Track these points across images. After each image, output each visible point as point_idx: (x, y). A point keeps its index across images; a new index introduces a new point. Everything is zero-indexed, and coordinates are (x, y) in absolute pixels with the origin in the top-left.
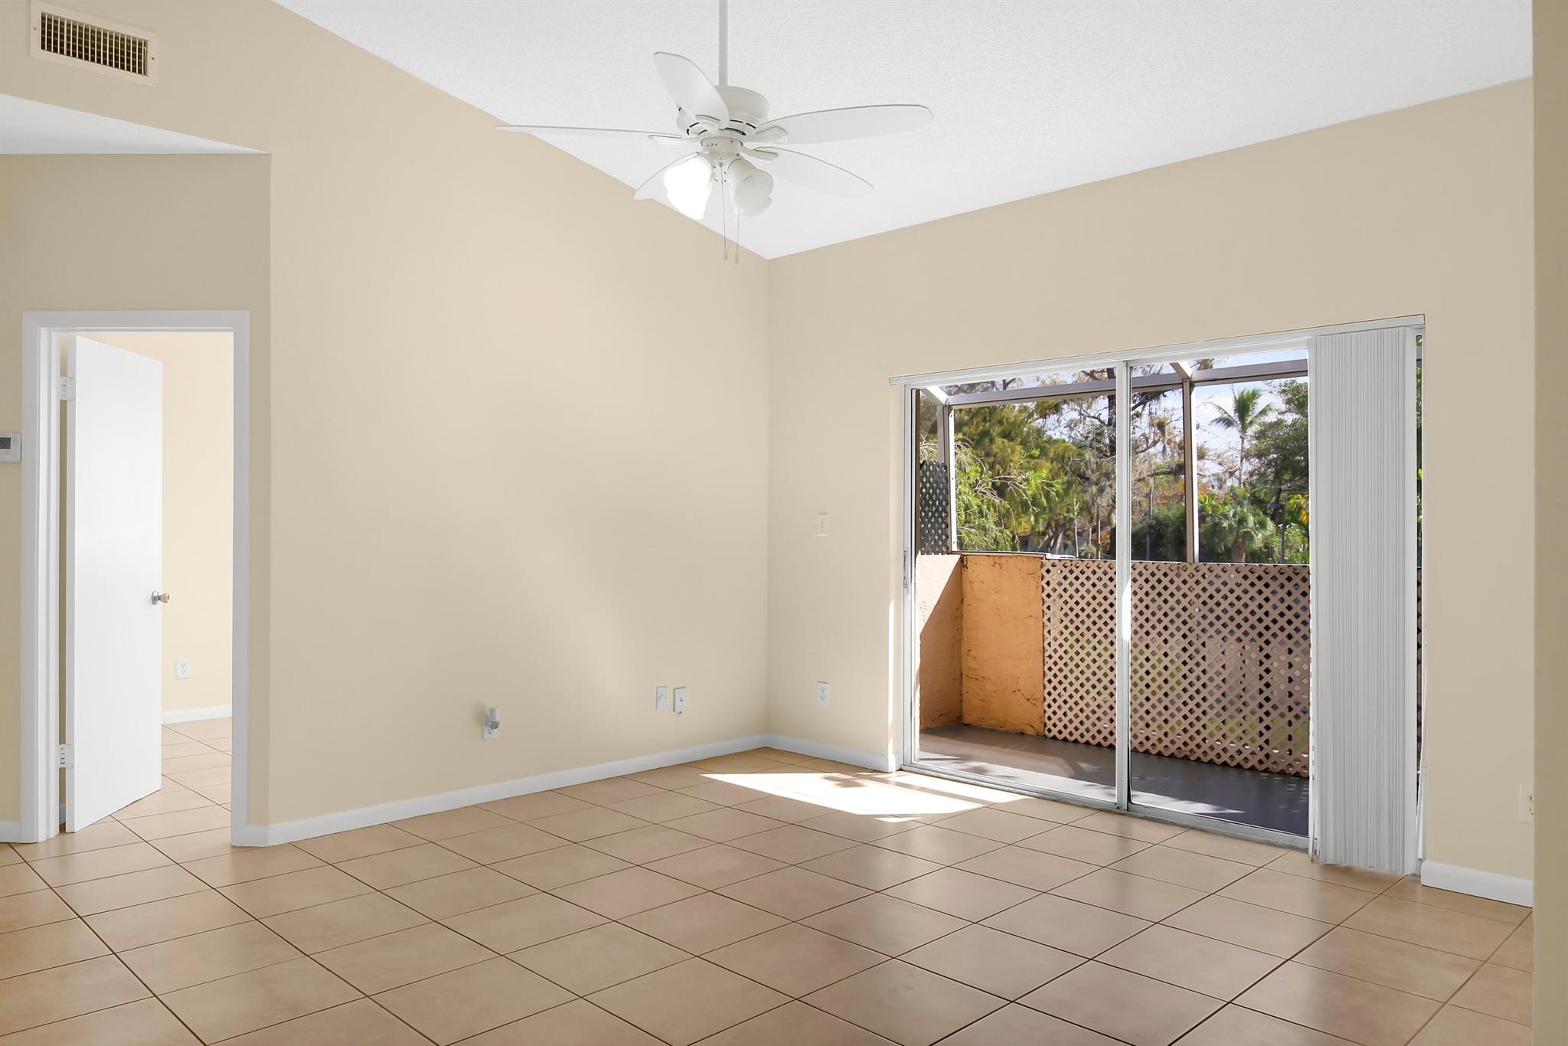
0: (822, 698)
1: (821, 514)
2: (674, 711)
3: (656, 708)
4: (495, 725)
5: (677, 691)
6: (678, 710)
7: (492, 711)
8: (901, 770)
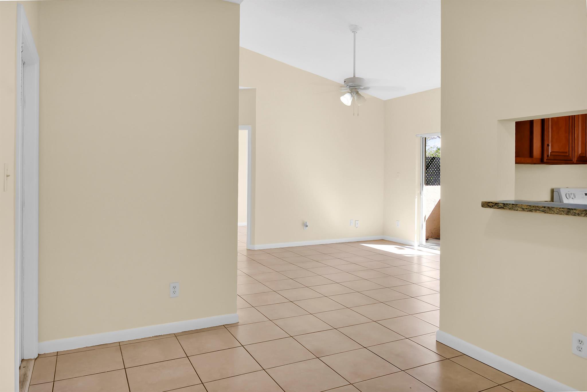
0: (398, 225)
1: (398, 173)
2: (355, 226)
3: (350, 225)
4: (307, 226)
5: (356, 221)
6: (356, 227)
7: (306, 222)
8: (419, 246)
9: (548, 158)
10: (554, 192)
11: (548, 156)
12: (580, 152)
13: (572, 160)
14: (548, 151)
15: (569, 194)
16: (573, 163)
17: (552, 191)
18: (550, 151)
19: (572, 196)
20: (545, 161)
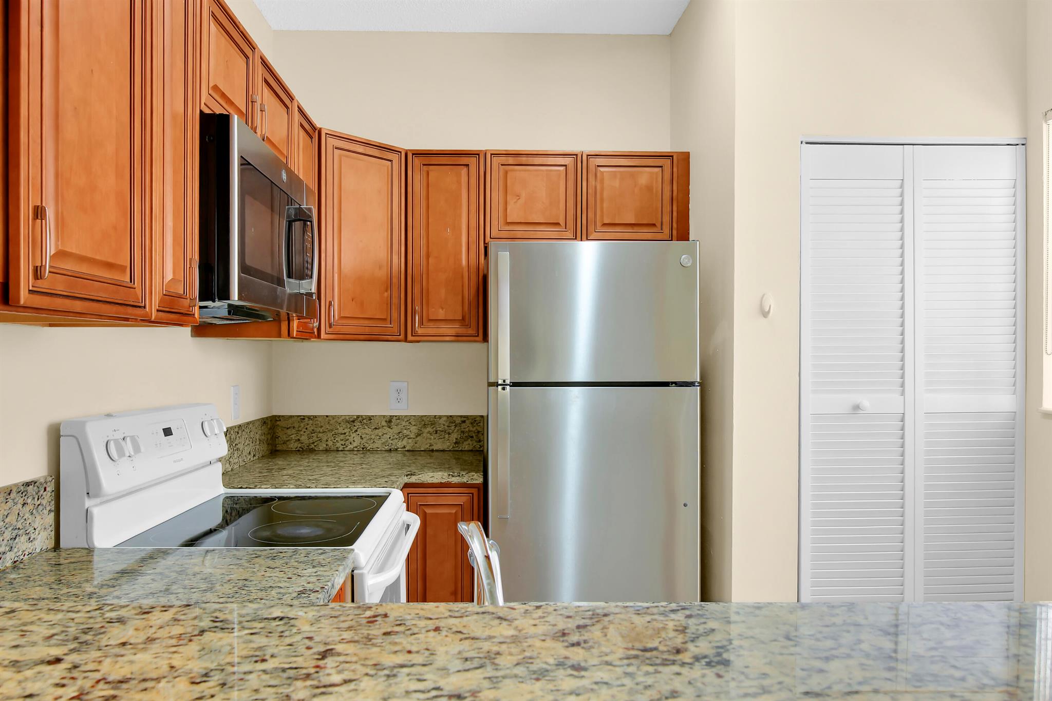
9: (39, 283)
10: (61, 439)
11: (38, 273)
12: (169, 276)
13: (145, 307)
14: (38, 244)
15: (116, 441)
16: (148, 322)
17: (55, 436)
18: (50, 248)
19: (128, 447)
20: (22, 302)
